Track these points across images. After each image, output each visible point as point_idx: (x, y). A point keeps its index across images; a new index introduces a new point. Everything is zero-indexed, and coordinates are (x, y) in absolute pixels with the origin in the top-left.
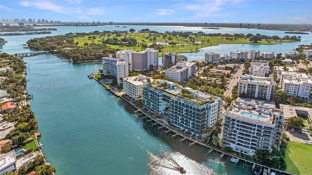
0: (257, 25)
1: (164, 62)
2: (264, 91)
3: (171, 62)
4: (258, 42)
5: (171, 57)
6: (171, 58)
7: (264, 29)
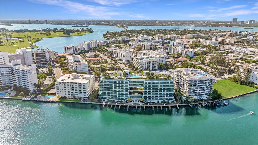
0: (45, 21)
1: (35, 60)
2: (154, 64)
3: (46, 58)
4: (71, 34)
5: (45, 53)
6: (45, 55)
7: (53, 24)
